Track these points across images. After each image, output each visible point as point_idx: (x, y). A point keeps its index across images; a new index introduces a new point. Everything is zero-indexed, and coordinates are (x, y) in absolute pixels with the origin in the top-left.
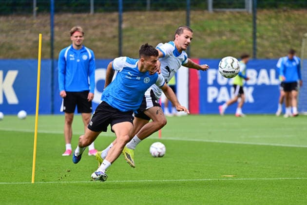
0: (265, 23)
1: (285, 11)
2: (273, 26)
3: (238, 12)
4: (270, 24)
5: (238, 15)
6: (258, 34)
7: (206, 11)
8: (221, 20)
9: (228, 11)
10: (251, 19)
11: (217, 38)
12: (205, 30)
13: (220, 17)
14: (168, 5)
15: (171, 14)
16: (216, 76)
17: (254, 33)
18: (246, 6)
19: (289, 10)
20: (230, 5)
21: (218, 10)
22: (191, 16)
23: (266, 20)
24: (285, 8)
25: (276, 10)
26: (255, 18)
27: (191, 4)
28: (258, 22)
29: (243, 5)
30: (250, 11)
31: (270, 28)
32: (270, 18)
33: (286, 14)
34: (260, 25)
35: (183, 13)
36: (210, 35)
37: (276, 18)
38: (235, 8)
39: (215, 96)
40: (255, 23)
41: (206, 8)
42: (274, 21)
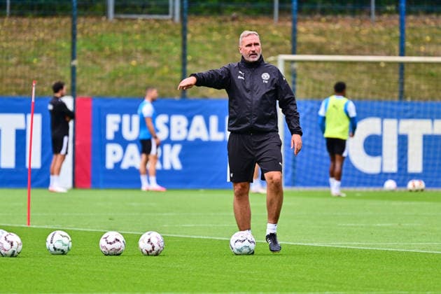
0: (201, 38)
1: (234, 19)
2: (215, 43)
3: (157, 21)
4: (210, 42)
5: (157, 25)
6: (189, 58)
7: (104, 19)
8: (128, 34)
9: (140, 18)
10: (178, 32)
11: (122, 64)
12: (101, 50)
13: (128, 29)
14: (40, 7)
15: (46, 21)
16: (120, 125)
17: (184, 56)
18: (171, 10)
19: (241, 18)
20: (144, 8)
21: (123, 16)
22: (79, 26)
23: (203, 33)
24: (234, 14)
25: (220, 18)
26: (184, 31)
27: (79, 7)
28: (189, 36)
29: (164, 10)
30: (177, 18)
31: (210, 46)
32: (211, 30)
33: (236, 24)
34: (193, 42)
35: (66, 21)
36: (109, 57)
37: (220, 31)
38: (151, 13)
39: (117, 158)
40: (184, 38)
41: (105, 13)
42: (216, 36)
